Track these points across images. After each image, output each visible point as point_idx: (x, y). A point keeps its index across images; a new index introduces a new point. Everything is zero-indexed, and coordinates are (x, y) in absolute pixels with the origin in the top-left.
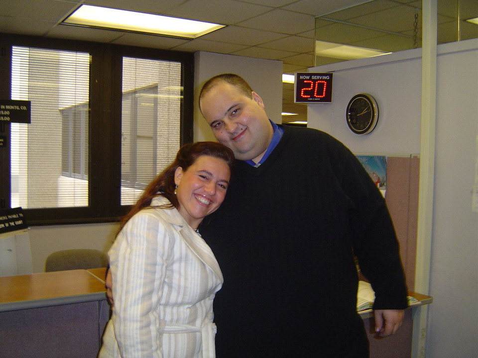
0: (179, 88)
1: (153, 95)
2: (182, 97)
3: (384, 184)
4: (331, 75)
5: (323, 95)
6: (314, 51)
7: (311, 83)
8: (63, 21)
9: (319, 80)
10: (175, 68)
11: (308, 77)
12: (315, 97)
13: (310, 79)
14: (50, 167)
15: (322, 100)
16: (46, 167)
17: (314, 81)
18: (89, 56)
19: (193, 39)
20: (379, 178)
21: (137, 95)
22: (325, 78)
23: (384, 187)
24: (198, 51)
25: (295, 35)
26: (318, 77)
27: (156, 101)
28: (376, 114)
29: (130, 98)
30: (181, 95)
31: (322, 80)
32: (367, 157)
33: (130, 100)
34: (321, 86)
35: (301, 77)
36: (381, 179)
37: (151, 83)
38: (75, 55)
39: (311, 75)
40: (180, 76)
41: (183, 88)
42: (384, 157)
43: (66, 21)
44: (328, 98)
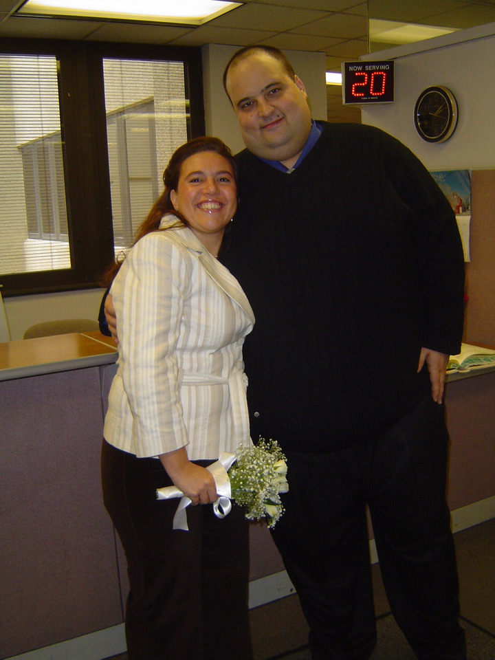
0: (182, 102)
1: (146, 116)
2: (189, 115)
3: (468, 208)
4: (391, 63)
5: (381, 92)
6: (367, 35)
7: (364, 76)
8: (16, 11)
9: (376, 71)
10: (176, 69)
11: (360, 68)
12: (371, 96)
13: (363, 70)
14: (12, 228)
15: (381, 99)
16: (6, 228)
17: (369, 73)
18: (55, 60)
19: (198, 26)
20: (461, 200)
21: (126, 116)
22: (383, 67)
23: (469, 212)
24: (206, 45)
25: (341, 12)
26: (374, 67)
27: (152, 123)
28: (454, 115)
29: (116, 122)
30: (187, 113)
31: (379, 71)
32: (443, 172)
33: (116, 125)
34: (378, 79)
35: (351, 69)
36: (464, 201)
37: (142, 96)
38: (36, 60)
39: (364, 64)
40: (184, 81)
41: (188, 101)
42: (467, 171)
43: (21, 11)
44: (389, 96)
